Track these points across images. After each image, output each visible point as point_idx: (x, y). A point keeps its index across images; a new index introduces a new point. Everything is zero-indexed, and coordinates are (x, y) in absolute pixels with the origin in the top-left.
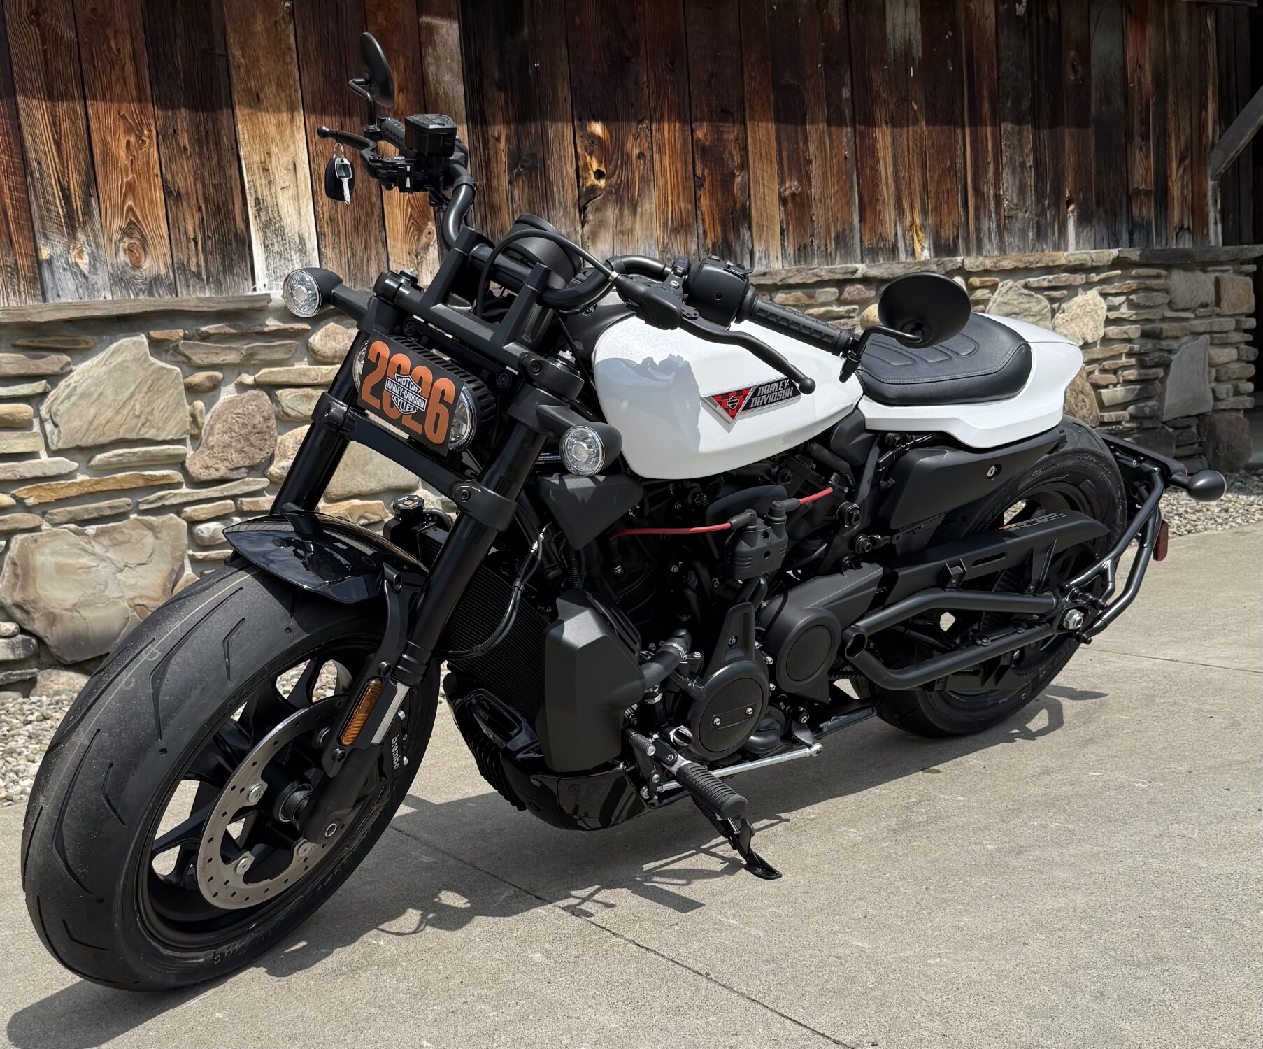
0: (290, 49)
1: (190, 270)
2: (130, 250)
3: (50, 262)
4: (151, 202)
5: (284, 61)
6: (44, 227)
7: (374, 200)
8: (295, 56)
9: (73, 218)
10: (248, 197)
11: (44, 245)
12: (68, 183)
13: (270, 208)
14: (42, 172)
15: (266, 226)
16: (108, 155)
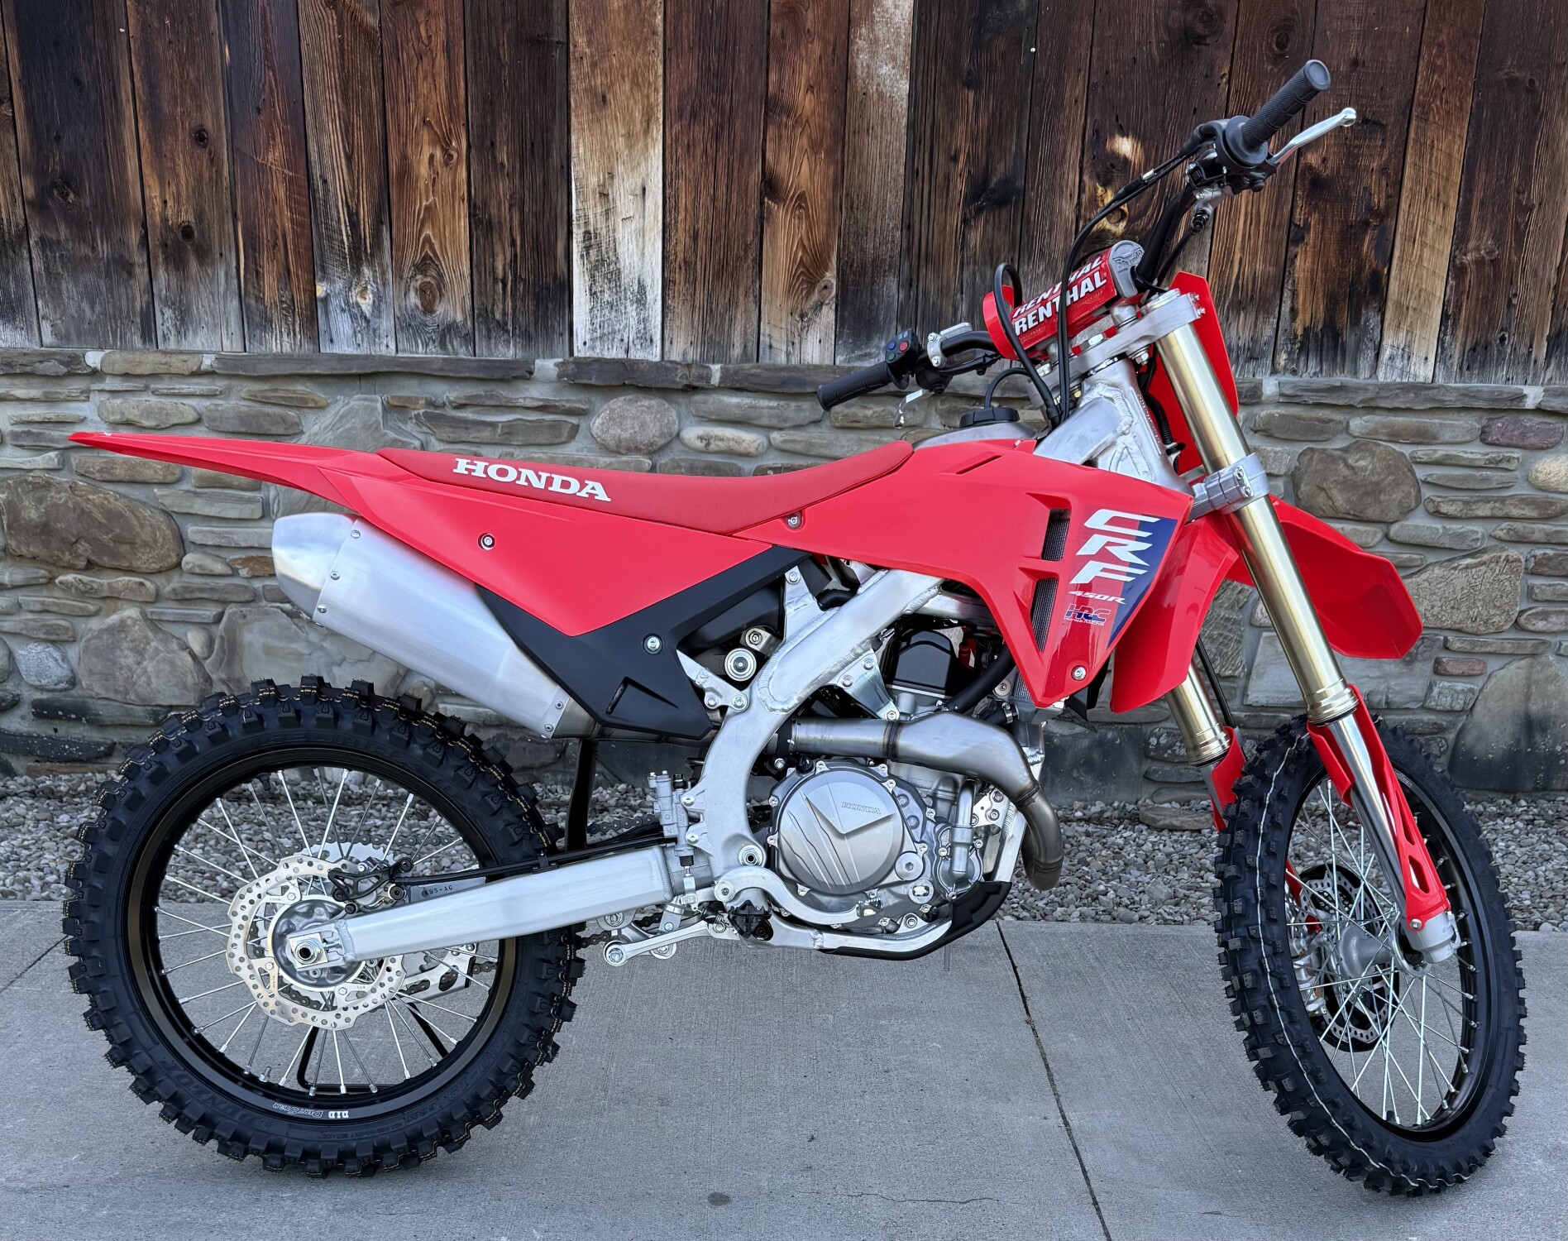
0: (654, 33)
1: (494, 318)
2: (422, 291)
3: (326, 300)
4: (453, 233)
5: (645, 48)
6: (323, 262)
7: (750, 238)
8: (661, 43)
9: (359, 248)
10: (575, 229)
11: (322, 280)
12: (357, 205)
13: (604, 245)
14: (326, 191)
15: (596, 268)
16: (406, 172)
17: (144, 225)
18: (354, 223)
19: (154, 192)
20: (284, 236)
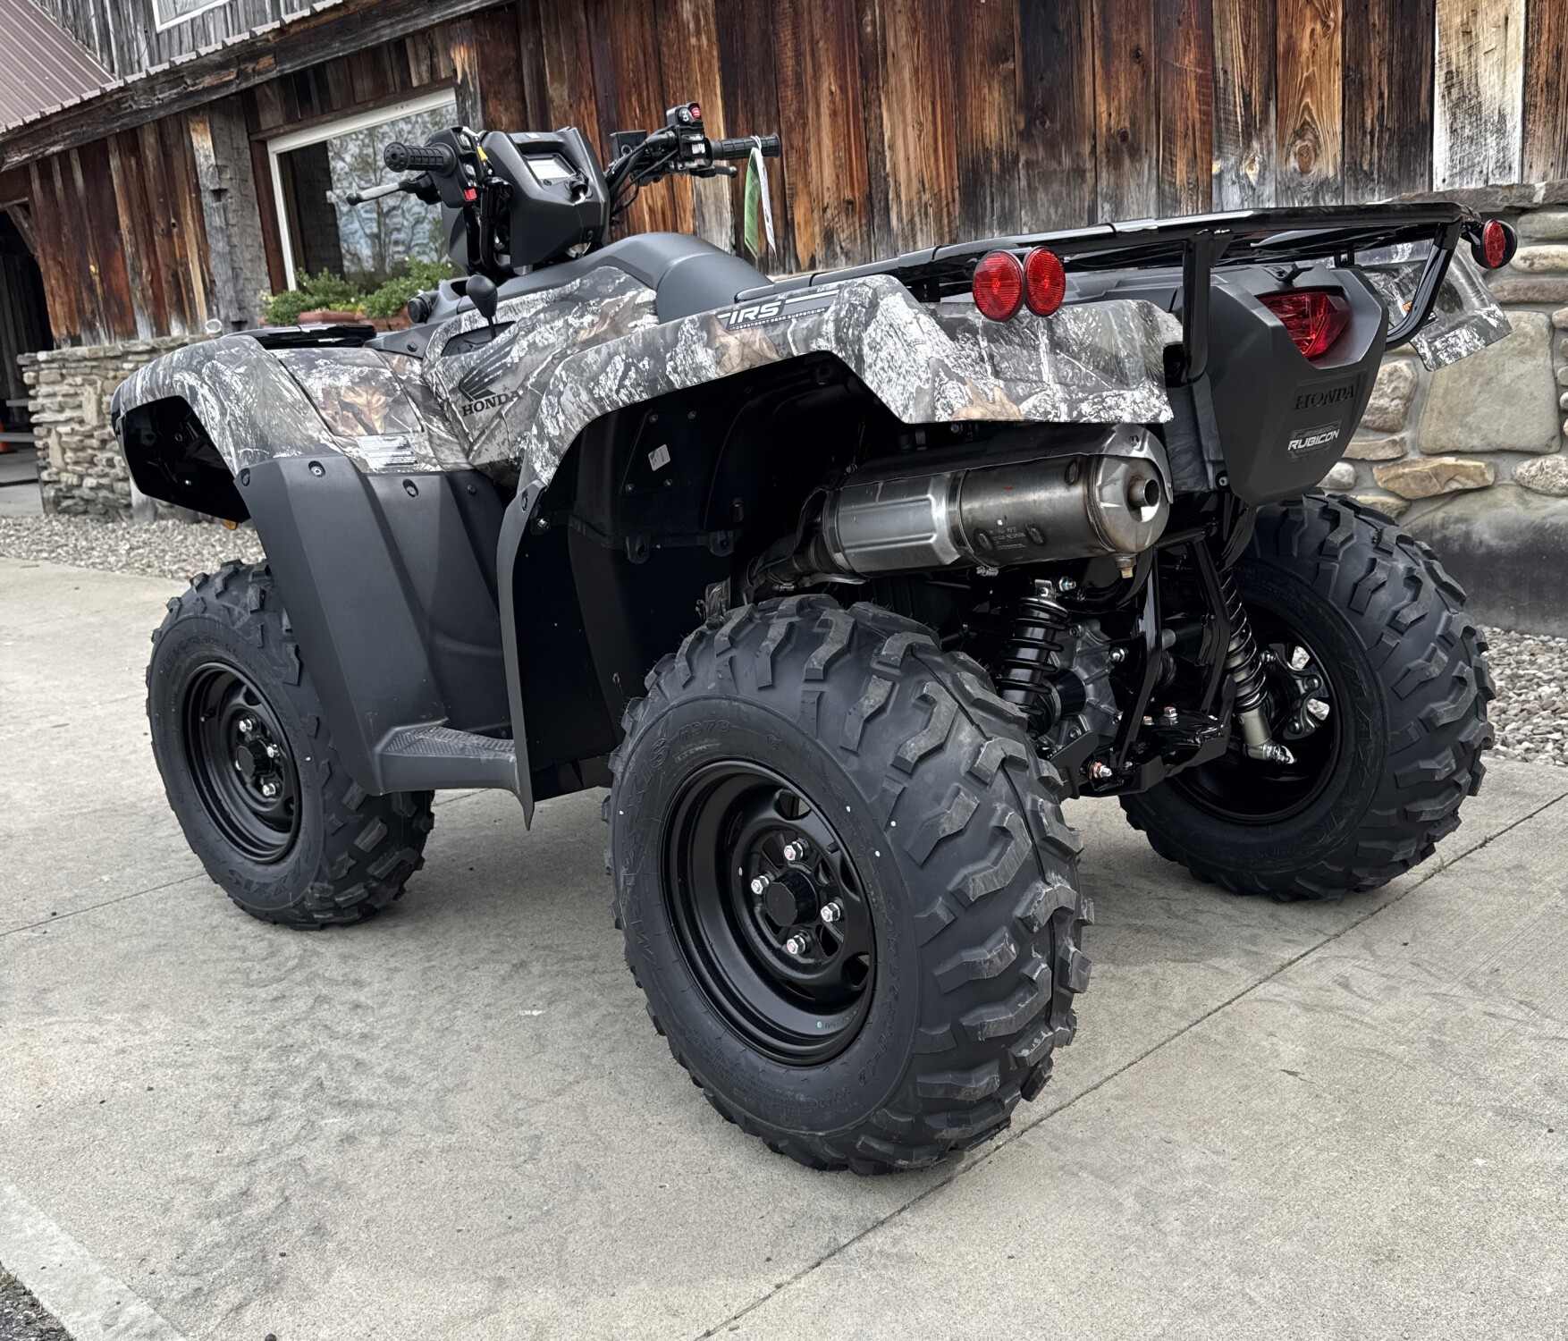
1: (1361, 169)
2: (1299, 155)
3: (1220, 176)
4: (1329, 96)
6: (1220, 143)
9: (1250, 124)
10: (1437, 72)
11: (1218, 159)
12: (1251, 88)
13: (1466, 82)
14: (1226, 80)
15: (1457, 105)
16: (1292, 49)
17: (1094, 138)
18: (1247, 104)
19: (1102, 107)
20: (1193, 126)
